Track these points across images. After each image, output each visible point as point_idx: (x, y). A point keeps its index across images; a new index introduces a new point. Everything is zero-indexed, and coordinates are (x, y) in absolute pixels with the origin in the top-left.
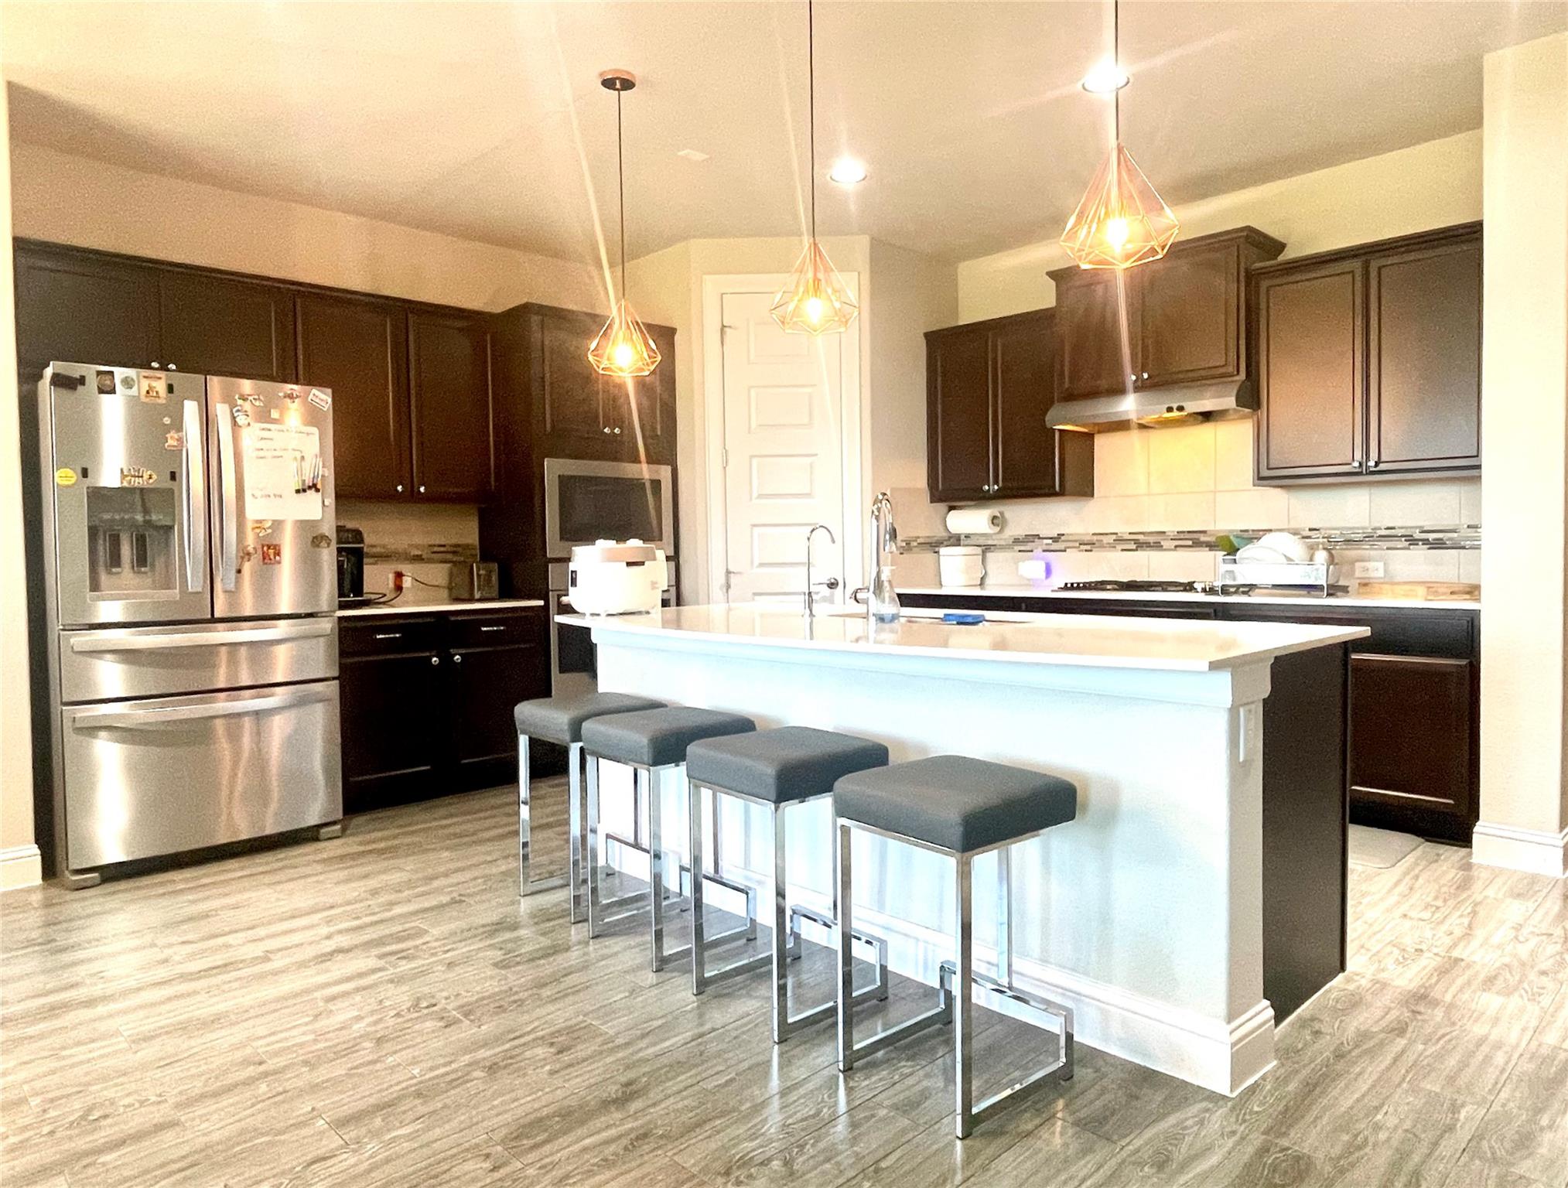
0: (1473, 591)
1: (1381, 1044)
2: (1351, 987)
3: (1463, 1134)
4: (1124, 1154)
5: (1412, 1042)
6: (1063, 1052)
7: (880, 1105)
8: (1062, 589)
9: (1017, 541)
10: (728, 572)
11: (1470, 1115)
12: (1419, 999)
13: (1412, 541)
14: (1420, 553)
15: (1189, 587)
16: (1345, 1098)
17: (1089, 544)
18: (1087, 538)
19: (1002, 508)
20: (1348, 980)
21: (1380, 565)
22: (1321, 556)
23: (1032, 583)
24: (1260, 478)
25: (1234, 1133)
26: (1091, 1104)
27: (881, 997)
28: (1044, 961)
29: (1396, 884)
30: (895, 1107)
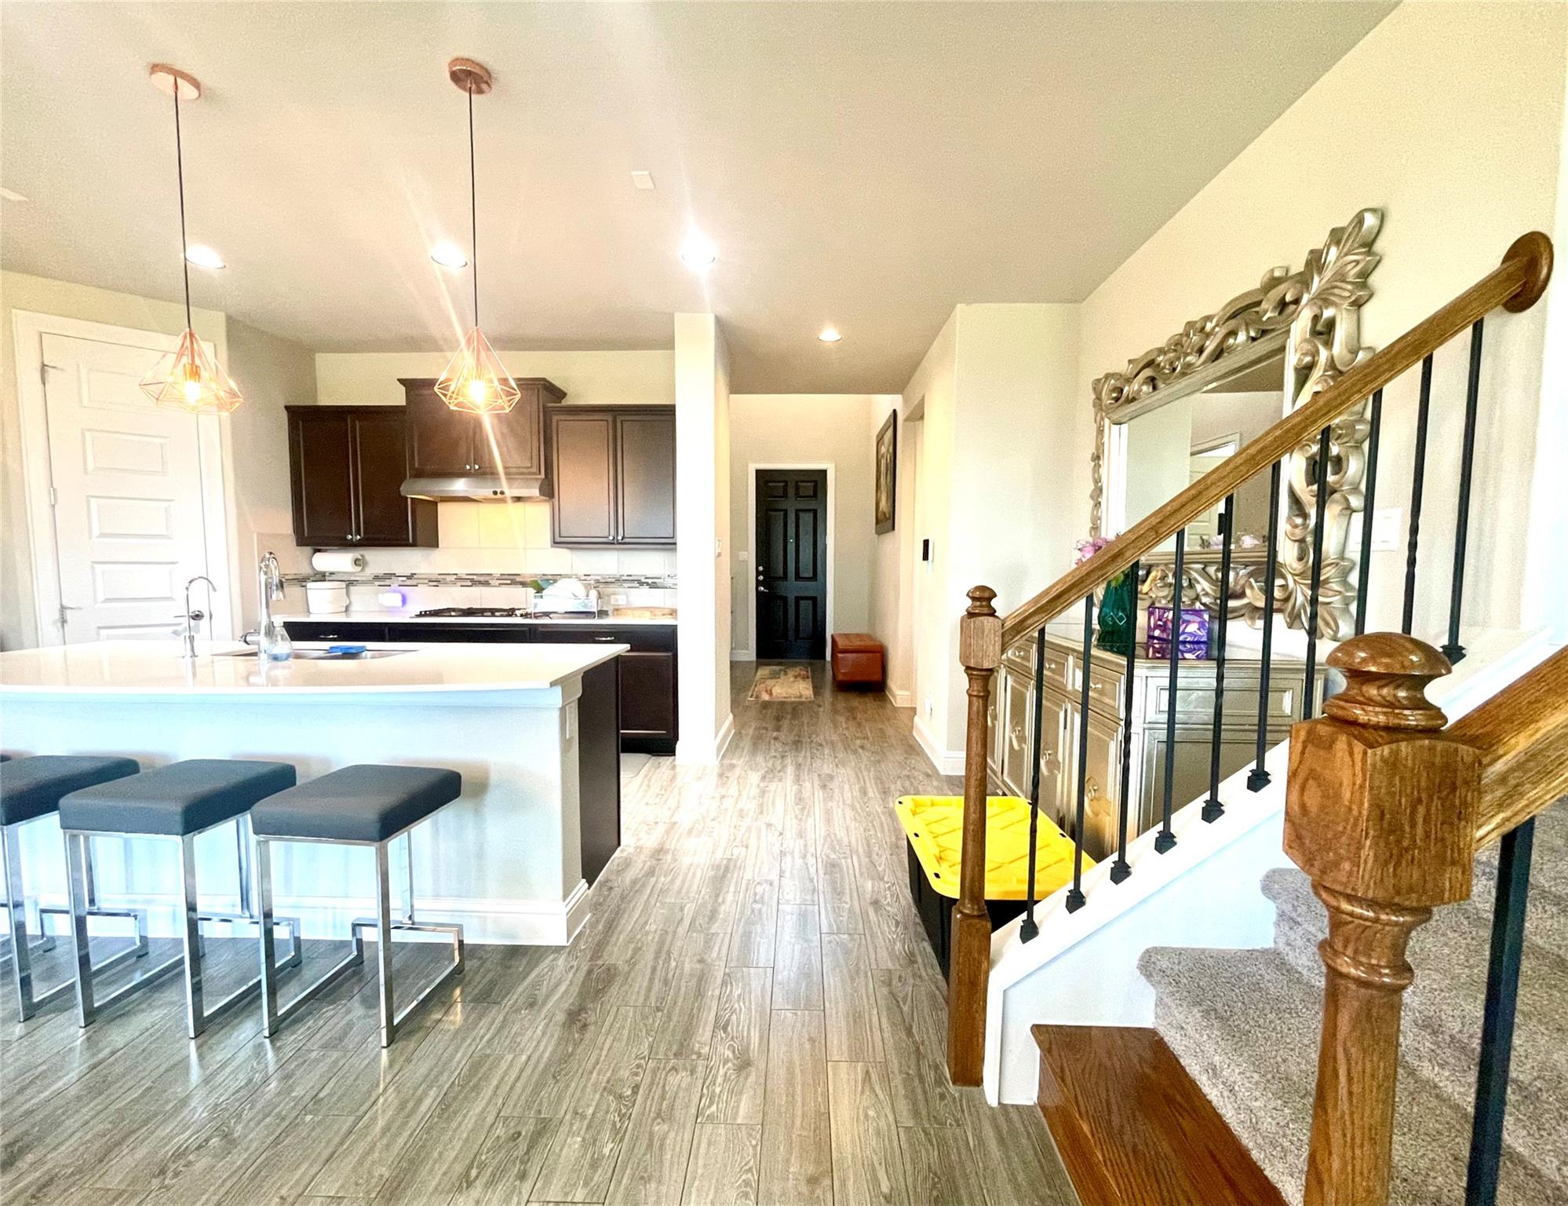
0: (673, 613)
1: (643, 885)
2: (625, 854)
3: (686, 923)
4: (507, 1009)
5: (658, 877)
6: (456, 953)
7: (310, 1051)
8: (418, 616)
9: (377, 578)
10: (63, 608)
11: (690, 909)
12: (659, 852)
13: (641, 584)
14: (645, 589)
15: (511, 612)
16: (627, 924)
17: (436, 582)
18: (434, 577)
19: (362, 552)
20: (622, 851)
21: (624, 597)
22: (593, 593)
23: (391, 610)
24: (555, 543)
25: (572, 967)
26: (479, 983)
27: (296, 964)
28: (437, 895)
29: (641, 786)
30: (324, 1047)
